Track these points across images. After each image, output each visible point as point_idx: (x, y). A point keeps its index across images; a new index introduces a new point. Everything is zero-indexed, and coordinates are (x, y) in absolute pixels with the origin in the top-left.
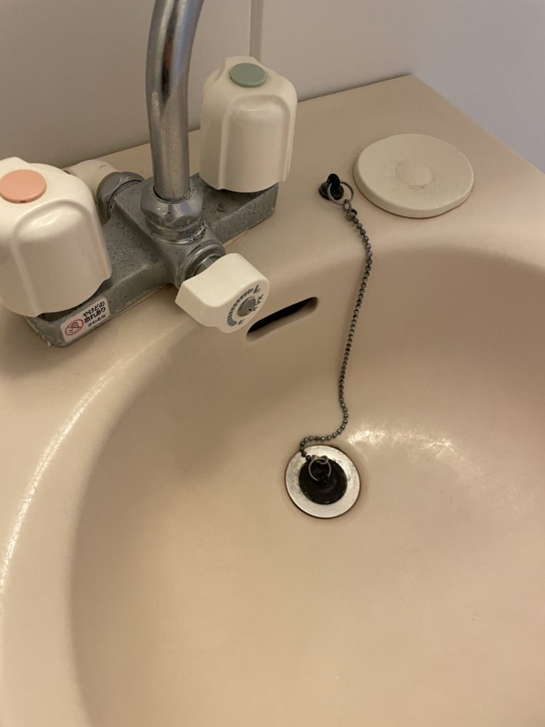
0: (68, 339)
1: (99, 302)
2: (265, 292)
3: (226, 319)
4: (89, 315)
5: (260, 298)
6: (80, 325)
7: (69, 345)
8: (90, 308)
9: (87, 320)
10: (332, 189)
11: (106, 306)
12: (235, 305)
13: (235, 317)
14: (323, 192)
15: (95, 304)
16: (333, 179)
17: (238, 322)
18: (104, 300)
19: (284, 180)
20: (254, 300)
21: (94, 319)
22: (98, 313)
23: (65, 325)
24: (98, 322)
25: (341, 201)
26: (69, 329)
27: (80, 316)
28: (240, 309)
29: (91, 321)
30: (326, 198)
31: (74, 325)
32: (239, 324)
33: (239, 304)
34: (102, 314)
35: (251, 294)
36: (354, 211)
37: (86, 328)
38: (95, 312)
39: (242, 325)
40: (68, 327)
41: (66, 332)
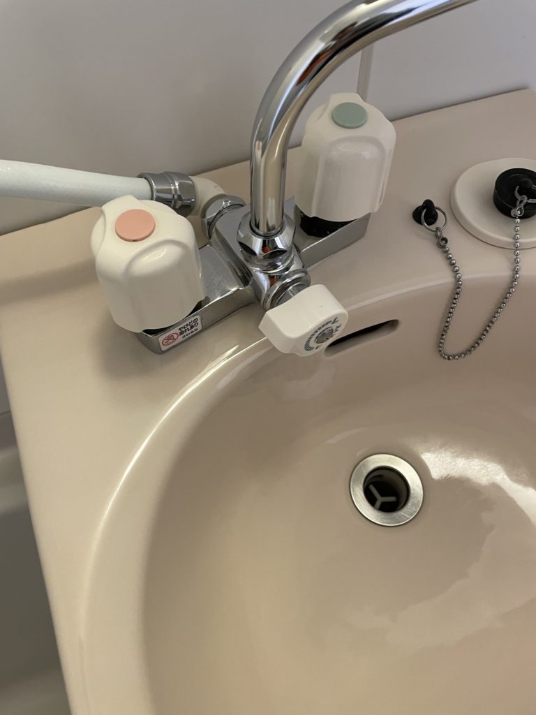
0: (164, 348)
1: (193, 319)
2: (343, 323)
3: (304, 346)
4: (184, 330)
5: (337, 327)
6: (175, 337)
7: (164, 352)
8: (185, 324)
9: (181, 333)
10: (426, 214)
11: (199, 321)
12: (313, 335)
13: (312, 344)
14: (417, 215)
15: (190, 321)
16: (428, 205)
17: (315, 347)
18: (198, 317)
19: (376, 210)
20: (332, 330)
21: (188, 332)
22: (192, 327)
23: (162, 338)
24: (191, 334)
25: (433, 227)
26: (165, 341)
27: (176, 330)
28: (317, 338)
29: (185, 334)
30: (419, 221)
31: (169, 338)
32: (317, 348)
33: (317, 334)
34: (195, 328)
35: (329, 325)
36: (445, 240)
37: (180, 339)
38: (189, 327)
39: (318, 349)
40: (165, 339)
41: (163, 343)
